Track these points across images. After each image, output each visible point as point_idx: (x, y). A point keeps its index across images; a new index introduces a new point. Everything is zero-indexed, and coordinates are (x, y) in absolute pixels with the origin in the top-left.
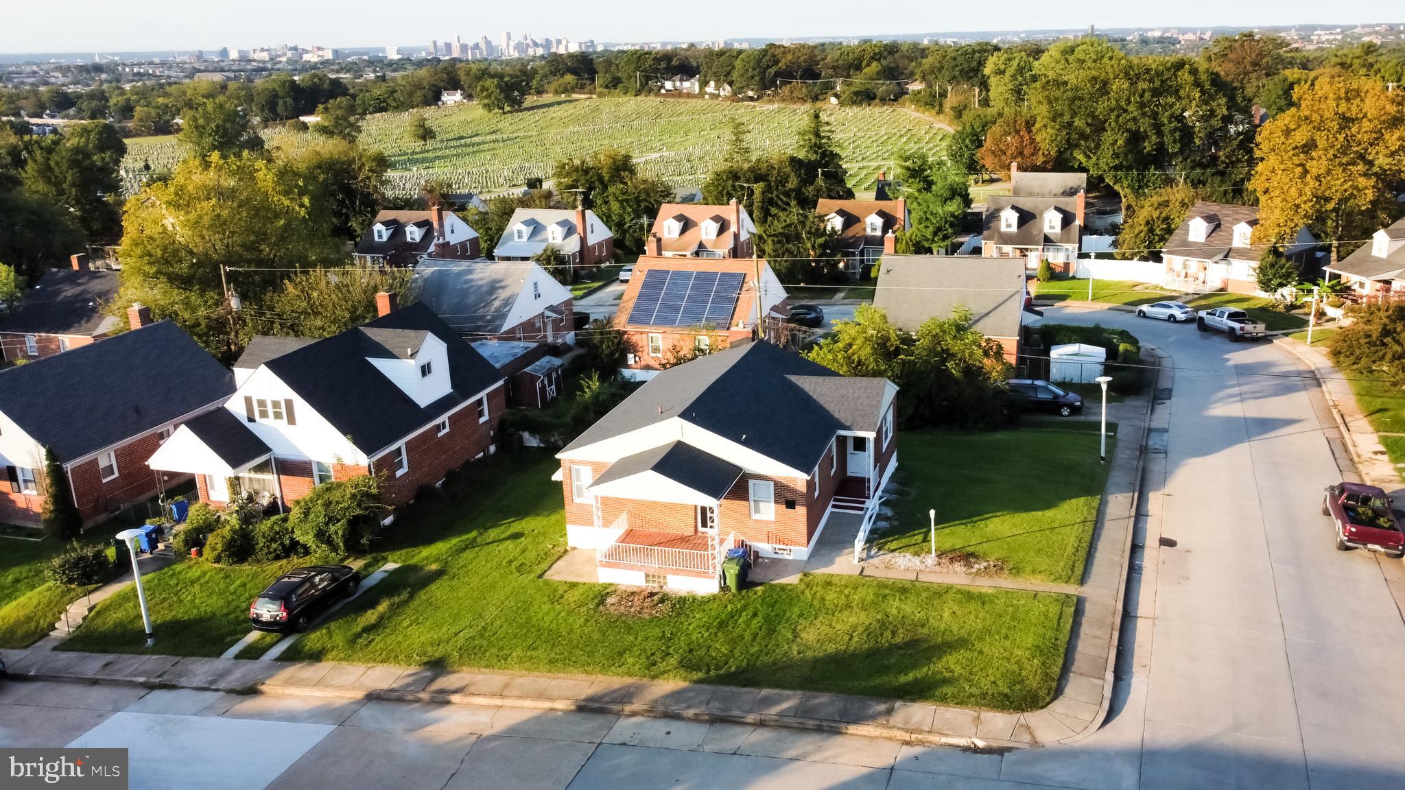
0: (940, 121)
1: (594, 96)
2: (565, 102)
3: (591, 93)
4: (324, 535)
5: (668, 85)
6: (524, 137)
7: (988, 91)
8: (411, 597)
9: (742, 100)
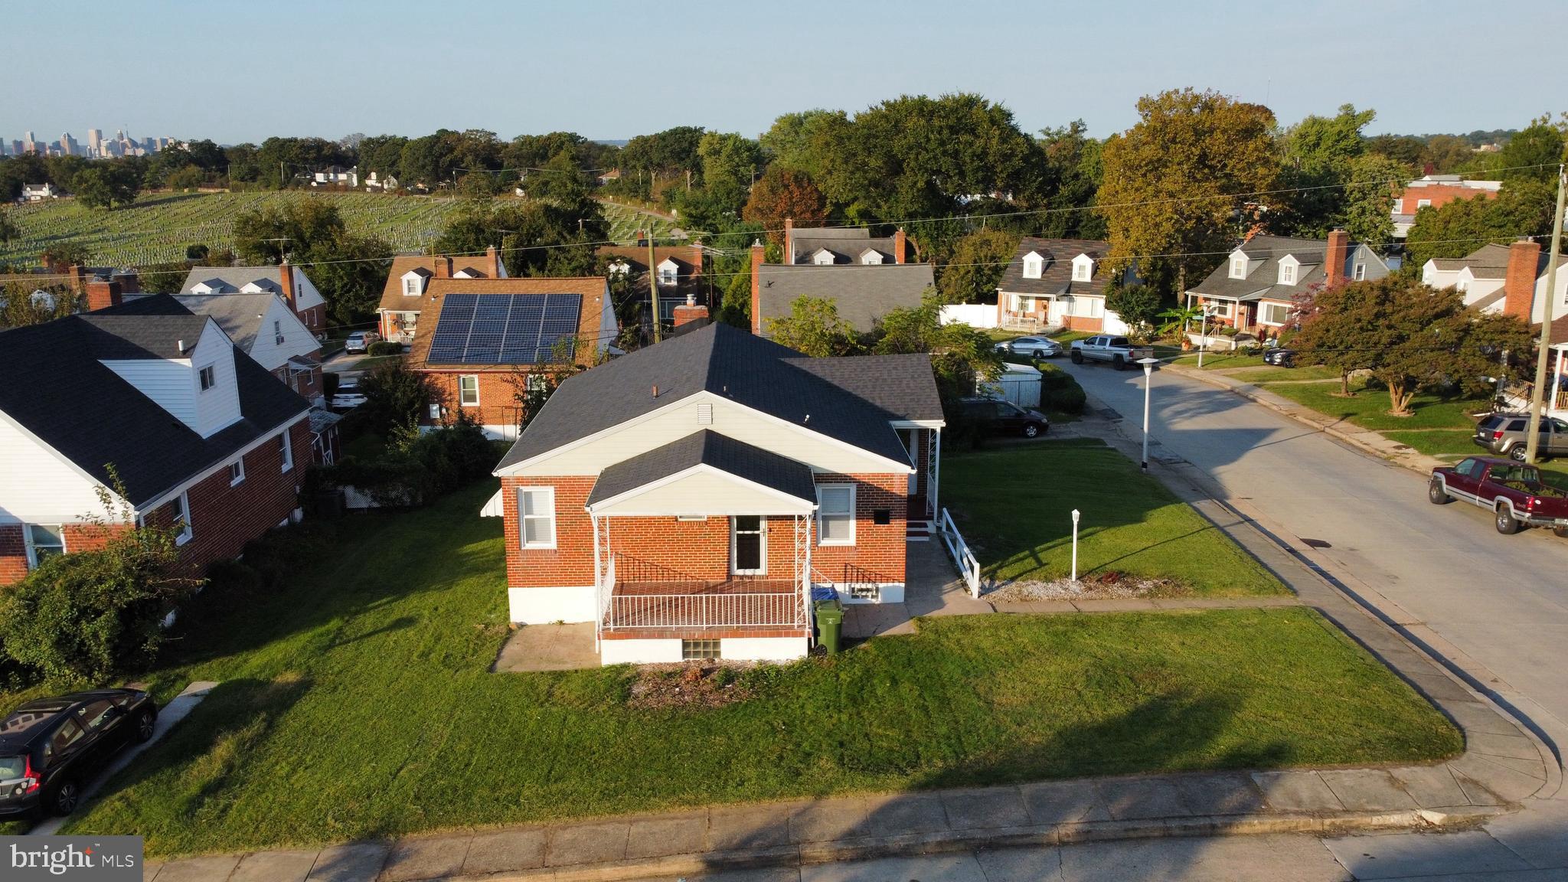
0: (647, 209)
1: (227, 191)
2: (189, 197)
3: (222, 186)
4: (70, 642)
5: (320, 177)
6: (138, 236)
7: (701, 173)
8: (271, 726)
9: (412, 193)
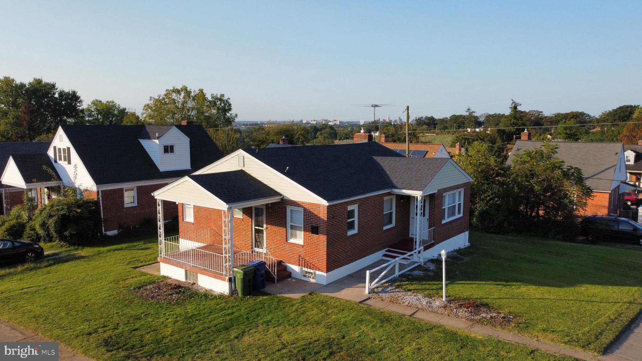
3: (433, 133)
4: (45, 225)
